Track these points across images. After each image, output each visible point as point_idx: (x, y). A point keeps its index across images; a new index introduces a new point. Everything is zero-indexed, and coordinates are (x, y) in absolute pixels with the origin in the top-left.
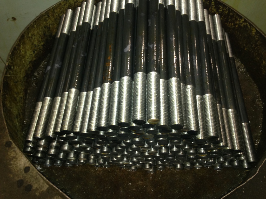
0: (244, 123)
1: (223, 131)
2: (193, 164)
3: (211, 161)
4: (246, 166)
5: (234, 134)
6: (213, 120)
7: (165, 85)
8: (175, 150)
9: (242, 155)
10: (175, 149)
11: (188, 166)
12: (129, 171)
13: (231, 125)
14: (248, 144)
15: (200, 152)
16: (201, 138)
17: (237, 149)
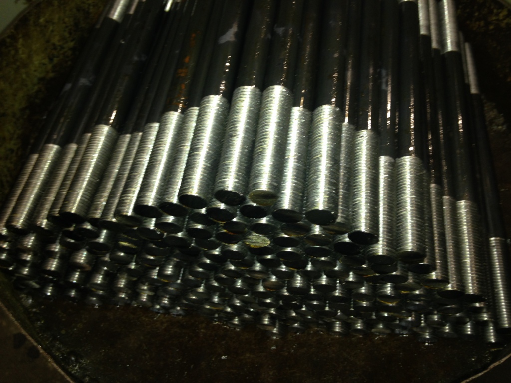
0: (493, 239)
1: (439, 247)
2: (370, 324)
3: (410, 318)
4: (492, 337)
5: (466, 258)
6: (416, 214)
7: (303, 121)
8: (324, 283)
9: (484, 310)
10: (324, 280)
11: (359, 327)
12: (228, 327)
13: (460, 236)
14: (500, 286)
15: (382, 292)
16: (383, 253)
17: (471, 292)
